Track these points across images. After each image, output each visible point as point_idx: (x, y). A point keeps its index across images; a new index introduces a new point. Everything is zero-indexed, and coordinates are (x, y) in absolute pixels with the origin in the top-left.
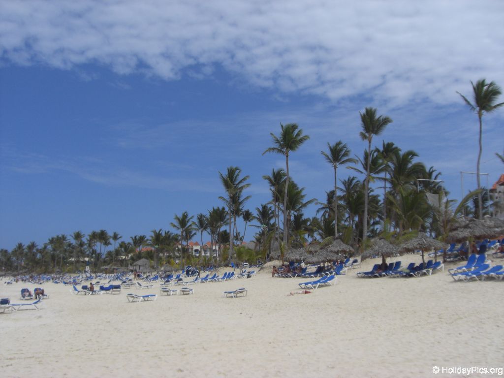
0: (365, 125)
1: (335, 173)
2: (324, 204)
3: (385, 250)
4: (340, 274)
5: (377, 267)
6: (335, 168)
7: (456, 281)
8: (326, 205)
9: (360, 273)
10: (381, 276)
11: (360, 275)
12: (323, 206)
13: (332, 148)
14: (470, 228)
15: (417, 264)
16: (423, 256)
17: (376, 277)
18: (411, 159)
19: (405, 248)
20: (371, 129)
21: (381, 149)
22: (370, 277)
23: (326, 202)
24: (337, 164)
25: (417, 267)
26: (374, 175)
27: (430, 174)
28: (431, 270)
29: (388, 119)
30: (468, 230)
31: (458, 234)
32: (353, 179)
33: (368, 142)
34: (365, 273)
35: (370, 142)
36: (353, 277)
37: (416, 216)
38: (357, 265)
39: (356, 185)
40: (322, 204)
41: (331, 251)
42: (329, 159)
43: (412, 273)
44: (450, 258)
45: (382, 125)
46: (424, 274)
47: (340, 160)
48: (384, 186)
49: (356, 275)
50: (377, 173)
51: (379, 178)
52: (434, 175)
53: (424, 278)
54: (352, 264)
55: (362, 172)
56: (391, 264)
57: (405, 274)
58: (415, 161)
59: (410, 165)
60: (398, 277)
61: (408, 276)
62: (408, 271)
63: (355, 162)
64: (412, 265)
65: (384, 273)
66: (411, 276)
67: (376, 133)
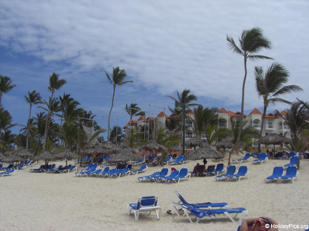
0: (51, 83)
1: (31, 109)
2: (25, 126)
3: (47, 157)
4: (21, 169)
5: (42, 167)
6: (31, 106)
7: (77, 176)
8: (26, 127)
9: (32, 169)
10: (43, 172)
11: (32, 171)
12: (24, 127)
13: (30, 94)
14: (95, 148)
15: (64, 166)
16: (67, 162)
17: (40, 172)
18: (76, 106)
19: (57, 157)
20: (54, 86)
21: (63, 98)
22: (37, 172)
23: (26, 126)
24: (33, 104)
25: (63, 168)
26: (54, 113)
27: (89, 115)
28: (69, 170)
29: (65, 81)
30: (94, 150)
31: (88, 151)
32: (43, 113)
33: (52, 93)
34: (35, 170)
35: (53, 93)
36: (28, 172)
37: (73, 139)
38: (33, 165)
39: (45, 117)
40: (24, 126)
41: (19, 156)
42: (28, 100)
43: (59, 171)
44: (83, 164)
45: (61, 85)
46: (65, 172)
47: (35, 101)
48: (61, 119)
49: (29, 170)
50: (57, 111)
51: (57, 115)
52: (91, 116)
53: (65, 174)
54: (31, 164)
55: (47, 110)
56: (50, 165)
57: (55, 171)
58: (78, 107)
59: (75, 109)
60: (52, 173)
61: (57, 172)
62: (57, 170)
63: (44, 104)
64: (61, 166)
65: (45, 170)
66: (58, 173)
67: (57, 88)
